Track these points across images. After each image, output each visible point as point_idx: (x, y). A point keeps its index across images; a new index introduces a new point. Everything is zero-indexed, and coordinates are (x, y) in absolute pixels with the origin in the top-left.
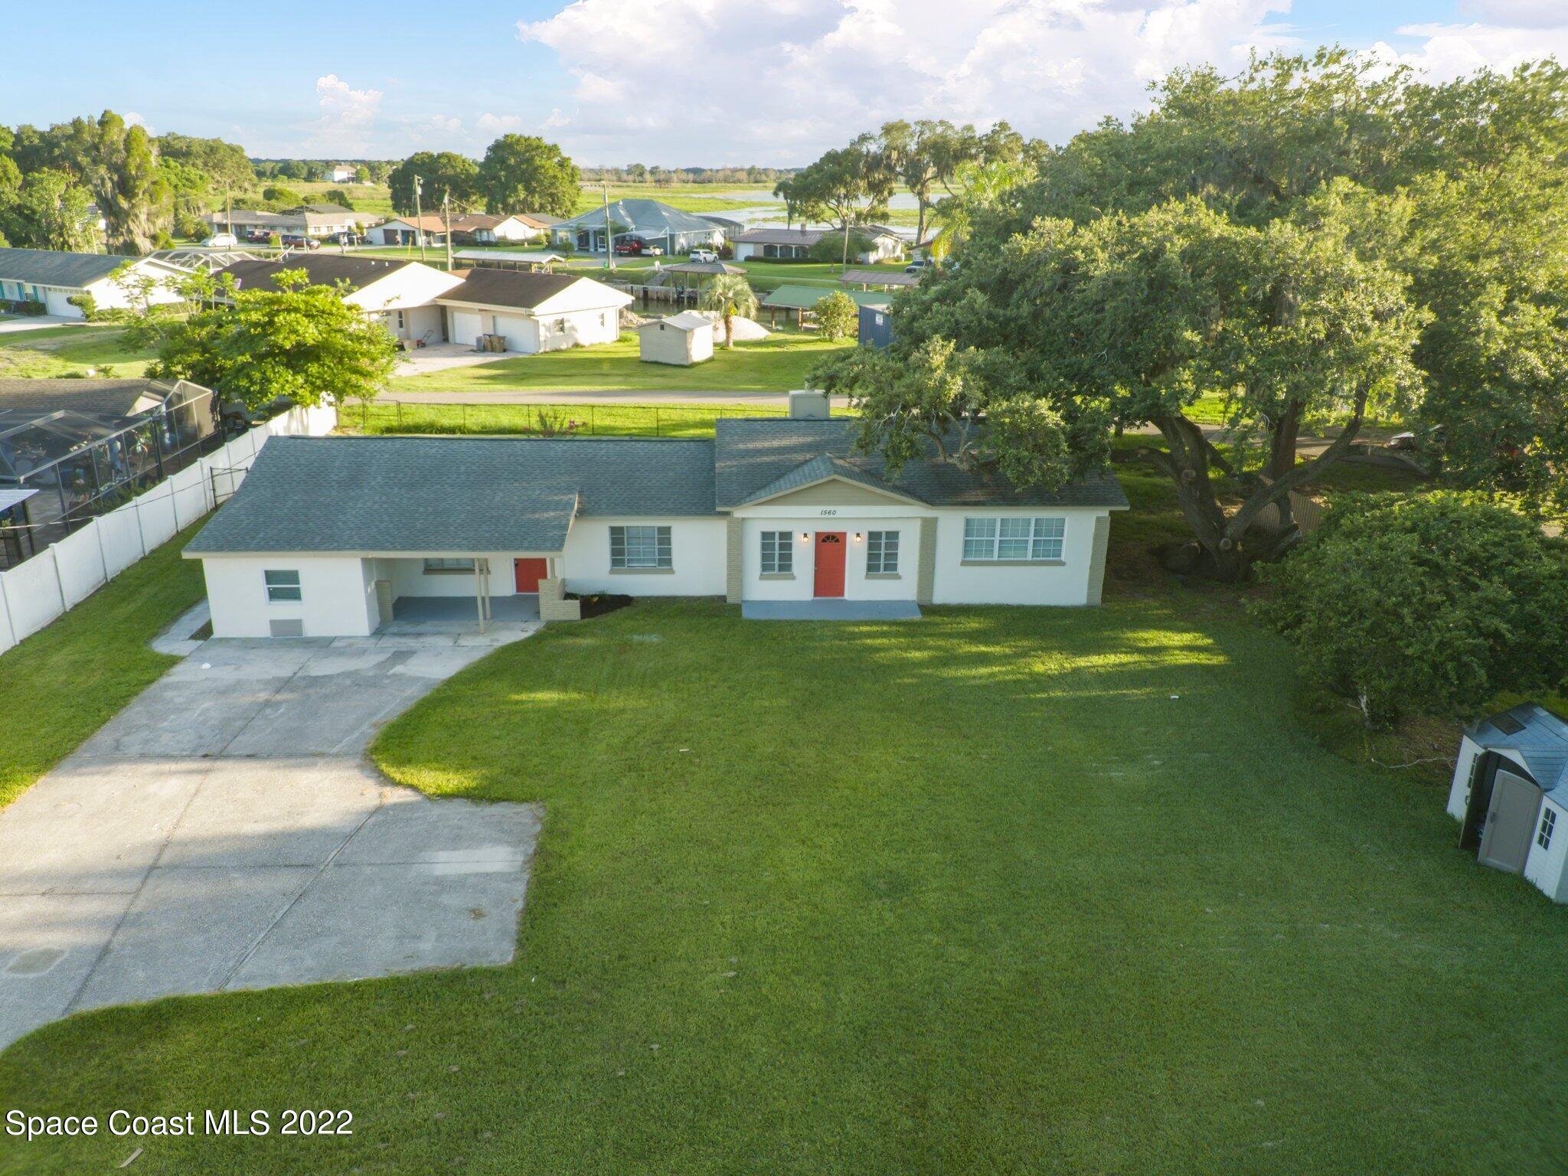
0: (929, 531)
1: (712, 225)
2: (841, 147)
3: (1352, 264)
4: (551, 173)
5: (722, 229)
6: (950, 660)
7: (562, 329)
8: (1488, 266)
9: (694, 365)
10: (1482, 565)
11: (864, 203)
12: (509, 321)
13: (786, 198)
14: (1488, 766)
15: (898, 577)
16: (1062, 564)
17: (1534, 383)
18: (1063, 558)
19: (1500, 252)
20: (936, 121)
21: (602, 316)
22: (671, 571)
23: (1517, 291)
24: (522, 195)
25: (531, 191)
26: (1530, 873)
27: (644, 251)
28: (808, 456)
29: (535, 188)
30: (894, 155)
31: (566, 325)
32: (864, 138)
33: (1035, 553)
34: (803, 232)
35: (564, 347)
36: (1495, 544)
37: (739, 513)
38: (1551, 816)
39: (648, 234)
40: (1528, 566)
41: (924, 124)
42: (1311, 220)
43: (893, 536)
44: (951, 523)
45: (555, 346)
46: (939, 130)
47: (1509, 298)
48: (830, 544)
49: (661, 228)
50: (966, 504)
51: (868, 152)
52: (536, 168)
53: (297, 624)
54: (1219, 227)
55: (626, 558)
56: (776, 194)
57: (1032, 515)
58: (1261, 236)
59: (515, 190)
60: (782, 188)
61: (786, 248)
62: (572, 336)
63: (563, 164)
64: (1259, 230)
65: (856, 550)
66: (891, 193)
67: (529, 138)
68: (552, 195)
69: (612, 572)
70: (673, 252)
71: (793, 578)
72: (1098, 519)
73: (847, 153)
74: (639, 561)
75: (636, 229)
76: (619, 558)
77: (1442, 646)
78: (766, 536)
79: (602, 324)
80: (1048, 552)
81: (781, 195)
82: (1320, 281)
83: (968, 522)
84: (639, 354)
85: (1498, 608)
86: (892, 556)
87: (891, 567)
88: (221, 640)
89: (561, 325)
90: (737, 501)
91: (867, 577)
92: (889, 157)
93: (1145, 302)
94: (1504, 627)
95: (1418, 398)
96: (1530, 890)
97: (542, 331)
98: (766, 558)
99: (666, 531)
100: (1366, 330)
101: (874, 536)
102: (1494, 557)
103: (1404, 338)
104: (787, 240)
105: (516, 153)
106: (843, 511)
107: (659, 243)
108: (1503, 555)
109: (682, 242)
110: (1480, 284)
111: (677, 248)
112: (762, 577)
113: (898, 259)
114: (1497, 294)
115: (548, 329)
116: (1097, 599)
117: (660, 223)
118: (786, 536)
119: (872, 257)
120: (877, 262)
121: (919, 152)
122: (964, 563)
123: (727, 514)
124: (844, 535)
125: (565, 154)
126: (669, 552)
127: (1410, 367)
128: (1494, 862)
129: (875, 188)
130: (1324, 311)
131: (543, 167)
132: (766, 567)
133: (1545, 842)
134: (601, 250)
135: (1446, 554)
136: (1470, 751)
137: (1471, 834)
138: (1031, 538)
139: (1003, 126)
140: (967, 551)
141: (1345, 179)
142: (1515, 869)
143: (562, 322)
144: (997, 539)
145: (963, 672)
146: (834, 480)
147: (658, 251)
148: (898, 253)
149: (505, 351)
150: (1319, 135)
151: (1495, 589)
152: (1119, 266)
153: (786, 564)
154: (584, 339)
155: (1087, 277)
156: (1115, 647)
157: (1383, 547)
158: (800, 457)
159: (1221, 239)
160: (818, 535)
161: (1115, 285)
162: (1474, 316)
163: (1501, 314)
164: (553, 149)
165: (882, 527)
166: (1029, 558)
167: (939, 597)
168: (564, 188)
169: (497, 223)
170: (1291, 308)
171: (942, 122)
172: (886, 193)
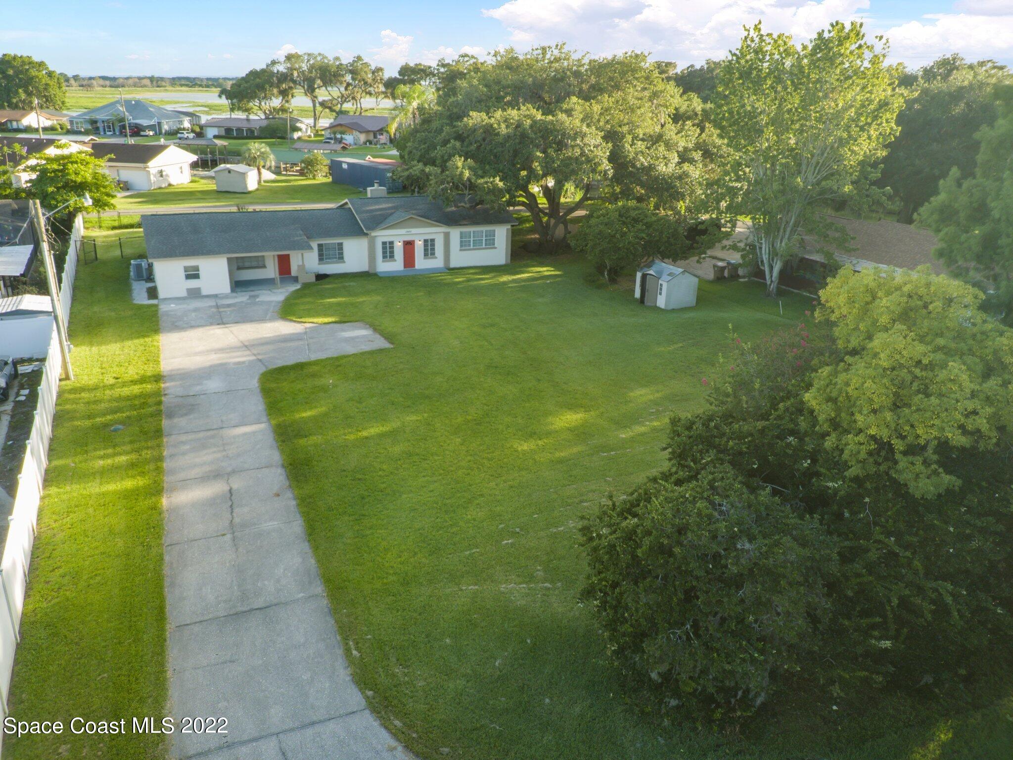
0: (447, 236)
1: (182, 116)
2: (260, 66)
3: (584, 128)
4: (44, 81)
5: (188, 118)
6: (469, 280)
7: (162, 176)
8: (625, 129)
9: (250, 192)
10: (636, 220)
11: (276, 102)
12: (129, 172)
13: (227, 99)
14: (644, 277)
15: (436, 258)
16: (496, 248)
17: (644, 168)
18: (496, 246)
19: (628, 124)
20: (316, 53)
21: (181, 168)
22: (344, 262)
23: (635, 138)
24: (23, 96)
25: (30, 94)
26: (658, 305)
27: (142, 133)
28: (393, 211)
29: (32, 92)
30: (295, 74)
31: (164, 173)
32: (274, 63)
33: (486, 245)
34: (248, 120)
35: (163, 186)
36: (640, 214)
37: (374, 234)
38: (661, 285)
39: (144, 122)
40: (649, 220)
41: (309, 55)
42: (569, 112)
43: (433, 240)
44: (455, 233)
45: (160, 185)
46: (319, 58)
47: (633, 140)
48: (409, 246)
49: (151, 118)
50: (460, 225)
51: (278, 71)
52: (32, 78)
53: (199, 289)
54: (539, 116)
55: (325, 257)
56: (220, 96)
57: (484, 229)
58: (554, 119)
59: (17, 93)
60: (223, 92)
61: (239, 130)
62: (167, 180)
63: (50, 74)
64: (553, 116)
65: (419, 245)
66: (292, 96)
67: (21, 57)
68: (45, 96)
69: (319, 264)
70: (160, 133)
71: (395, 261)
72: (507, 229)
73: (263, 71)
74: (329, 259)
75: (133, 119)
76: (321, 258)
77: (629, 243)
78: (384, 243)
79: (182, 172)
80: (490, 243)
81: (224, 97)
82: (576, 134)
83: (461, 233)
84: (215, 188)
85: (642, 231)
86: (433, 249)
87: (433, 254)
88: (165, 299)
89: (161, 173)
90: (373, 229)
91: (424, 259)
92: (292, 74)
93: (520, 143)
94: (644, 235)
95: (611, 173)
96: (659, 308)
97: (152, 177)
98: (384, 253)
99: (341, 245)
100: (592, 152)
101: (426, 241)
102: (639, 218)
103: (605, 153)
104: (240, 125)
105: (13, 67)
106: (414, 231)
107: (151, 128)
108: (642, 217)
109: (165, 127)
110: (623, 137)
111: (163, 131)
112: (383, 261)
113: (310, 136)
114: (629, 138)
115: (155, 176)
116: (509, 261)
117: (150, 116)
118: (391, 243)
119: (296, 135)
120: (299, 138)
121: (310, 71)
122: (461, 250)
123: (366, 234)
124: (414, 241)
125: (51, 68)
126: (342, 254)
127: (607, 162)
128: (648, 304)
129: (284, 93)
130: (578, 145)
131: (37, 77)
132: (384, 257)
133: (661, 294)
134: (108, 133)
135: (627, 218)
136: (639, 275)
137: (642, 300)
138: (484, 239)
139: (359, 58)
140: (461, 246)
141: (575, 97)
142: (653, 305)
143: (161, 172)
144: (472, 239)
145: (475, 283)
146: (411, 218)
147: (151, 133)
148: (309, 133)
149: (128, 189)
150: (562, 79)
151: (640, 226)
152: (510, 130)
153: (392, 256)
154: (173, 182)
155: (498, 134)
156: (523, 273)
157: (608, 218)
158: (390, 211)
159: (540, 120)
160: (404, 242)
161: (508, 137)
162: (623, 146)
163: (631, 146)
164: (41, 64)
165: (429, 237)
166: (484, 246)
167: (452, 265)
168: (54, 91)
169: (23, 116)
170: (566, 145)
171: (320, 54)
172: (290, 96)
